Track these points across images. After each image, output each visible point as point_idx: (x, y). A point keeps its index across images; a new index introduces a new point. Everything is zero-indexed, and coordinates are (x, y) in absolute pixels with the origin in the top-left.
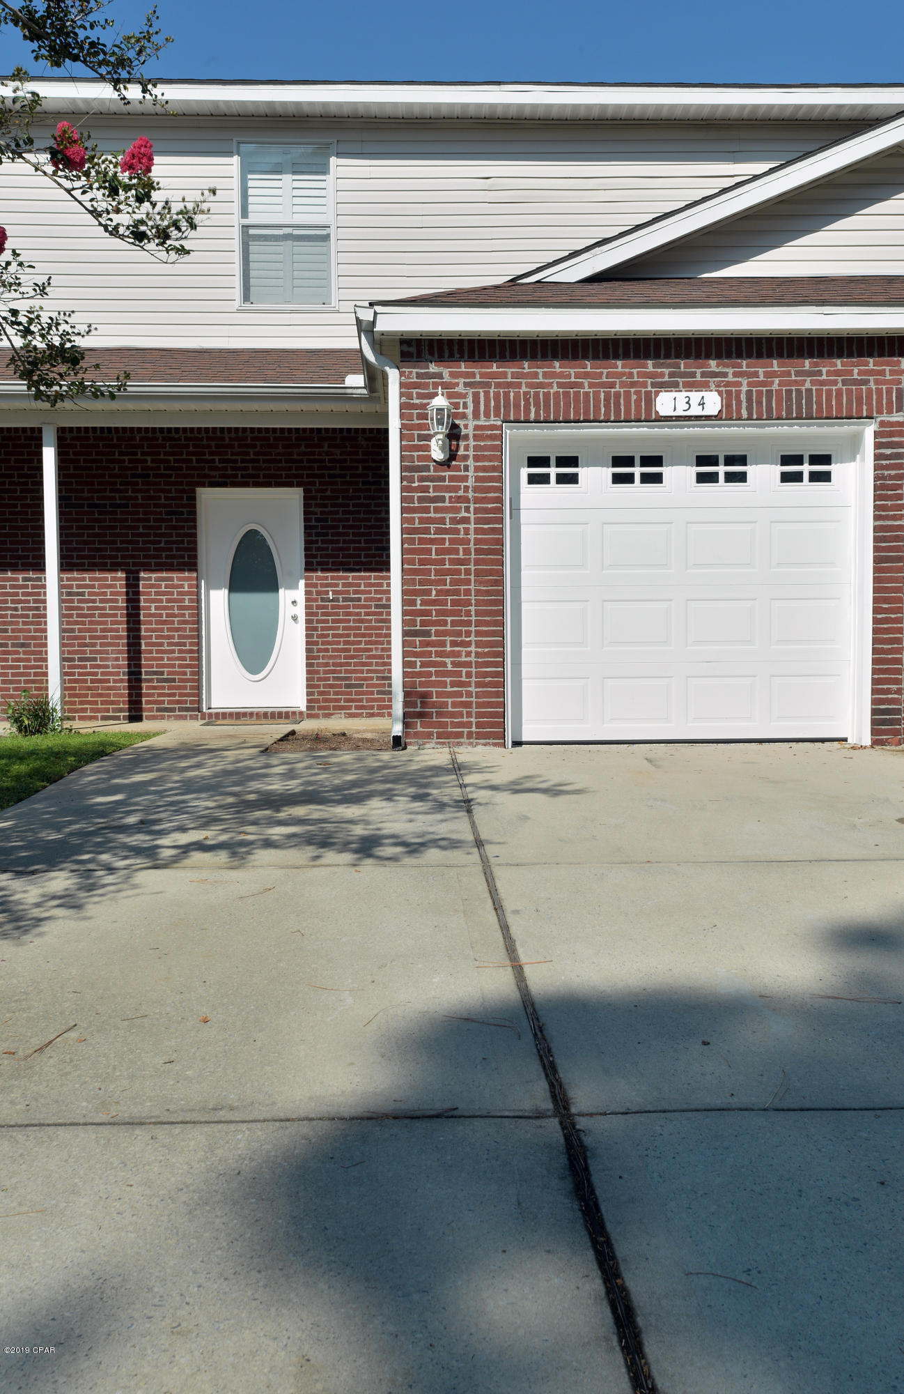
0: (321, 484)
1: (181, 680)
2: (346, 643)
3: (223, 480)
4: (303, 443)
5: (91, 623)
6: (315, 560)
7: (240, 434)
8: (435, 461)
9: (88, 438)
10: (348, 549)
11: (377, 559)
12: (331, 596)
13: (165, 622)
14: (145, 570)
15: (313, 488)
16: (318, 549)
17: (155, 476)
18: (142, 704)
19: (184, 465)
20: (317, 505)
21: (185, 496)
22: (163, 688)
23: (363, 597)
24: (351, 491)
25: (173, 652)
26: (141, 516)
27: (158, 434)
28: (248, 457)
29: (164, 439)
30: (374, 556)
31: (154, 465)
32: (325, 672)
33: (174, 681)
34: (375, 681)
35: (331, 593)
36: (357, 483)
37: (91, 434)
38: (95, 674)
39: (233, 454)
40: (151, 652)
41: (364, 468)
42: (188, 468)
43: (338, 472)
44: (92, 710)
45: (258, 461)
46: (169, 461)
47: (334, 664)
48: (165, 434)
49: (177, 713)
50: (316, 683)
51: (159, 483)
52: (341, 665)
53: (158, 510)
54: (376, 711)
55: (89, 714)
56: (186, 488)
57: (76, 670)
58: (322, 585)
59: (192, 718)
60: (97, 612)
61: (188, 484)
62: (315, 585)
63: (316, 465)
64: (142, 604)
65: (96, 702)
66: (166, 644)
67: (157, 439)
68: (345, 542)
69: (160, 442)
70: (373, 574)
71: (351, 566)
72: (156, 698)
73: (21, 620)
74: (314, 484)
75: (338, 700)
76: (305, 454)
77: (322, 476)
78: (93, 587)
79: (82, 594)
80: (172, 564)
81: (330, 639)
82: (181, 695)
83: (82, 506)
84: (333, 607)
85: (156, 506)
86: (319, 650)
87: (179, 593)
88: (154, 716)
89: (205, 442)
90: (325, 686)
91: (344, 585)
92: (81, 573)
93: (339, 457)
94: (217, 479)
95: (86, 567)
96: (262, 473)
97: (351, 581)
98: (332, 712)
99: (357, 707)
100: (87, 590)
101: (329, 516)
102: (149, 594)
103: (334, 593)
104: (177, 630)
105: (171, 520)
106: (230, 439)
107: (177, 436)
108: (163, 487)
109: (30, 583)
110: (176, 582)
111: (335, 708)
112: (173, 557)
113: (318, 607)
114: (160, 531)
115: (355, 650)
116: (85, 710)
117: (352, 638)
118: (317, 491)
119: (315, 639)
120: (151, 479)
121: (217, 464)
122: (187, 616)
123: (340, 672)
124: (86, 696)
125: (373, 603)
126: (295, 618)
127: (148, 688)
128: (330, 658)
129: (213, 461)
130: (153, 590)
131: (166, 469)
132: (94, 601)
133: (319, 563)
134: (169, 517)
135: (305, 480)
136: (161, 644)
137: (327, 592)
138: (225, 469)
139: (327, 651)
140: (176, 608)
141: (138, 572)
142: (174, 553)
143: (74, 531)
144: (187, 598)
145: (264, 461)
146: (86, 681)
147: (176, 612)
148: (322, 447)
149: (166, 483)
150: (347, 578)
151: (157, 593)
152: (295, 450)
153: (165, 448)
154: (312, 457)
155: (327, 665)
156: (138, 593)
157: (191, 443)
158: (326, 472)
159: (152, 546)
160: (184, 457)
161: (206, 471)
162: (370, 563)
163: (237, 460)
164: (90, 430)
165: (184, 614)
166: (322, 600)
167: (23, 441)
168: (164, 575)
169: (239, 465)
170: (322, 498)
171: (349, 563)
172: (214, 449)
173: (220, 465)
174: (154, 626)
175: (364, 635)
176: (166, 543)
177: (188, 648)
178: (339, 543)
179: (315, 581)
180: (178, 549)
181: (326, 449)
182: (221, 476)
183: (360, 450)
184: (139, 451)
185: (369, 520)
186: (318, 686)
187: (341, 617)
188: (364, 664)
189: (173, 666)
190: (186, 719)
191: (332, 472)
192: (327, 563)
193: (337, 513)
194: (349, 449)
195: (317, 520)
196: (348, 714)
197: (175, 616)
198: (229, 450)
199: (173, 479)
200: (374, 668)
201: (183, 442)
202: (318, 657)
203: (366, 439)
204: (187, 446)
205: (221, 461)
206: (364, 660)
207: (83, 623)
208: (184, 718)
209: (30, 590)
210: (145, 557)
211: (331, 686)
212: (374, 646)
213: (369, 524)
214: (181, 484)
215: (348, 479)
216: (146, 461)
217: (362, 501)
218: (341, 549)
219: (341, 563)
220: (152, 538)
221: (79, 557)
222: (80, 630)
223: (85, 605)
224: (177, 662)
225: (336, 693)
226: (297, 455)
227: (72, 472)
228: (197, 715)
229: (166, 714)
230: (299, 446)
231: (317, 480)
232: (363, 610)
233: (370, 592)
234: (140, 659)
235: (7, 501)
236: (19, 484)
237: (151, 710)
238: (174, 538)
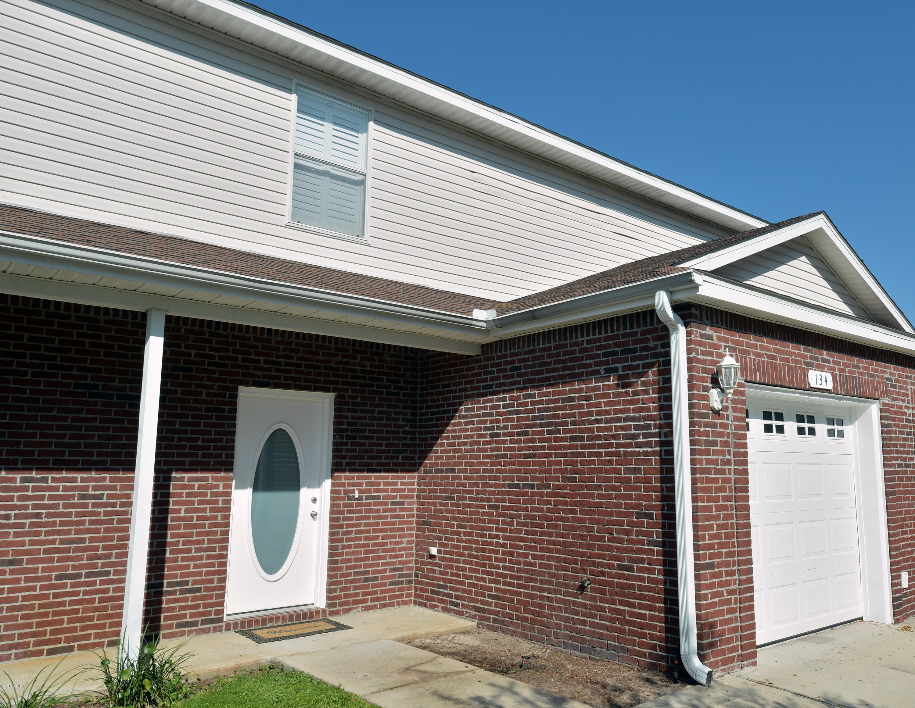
0: (353, 391)
1: (207, 589)
2: (367, 538)
3: (267, 380)
4: (340, 353)
5: (106, 530)
6: (344, 461)
7: (286, 338)
8: (713, 409)
9: (125, 324)
10: (372, 451)
11: (395, 461)
12: (357, 495)
13: (195, 526)
14: (177, 470)
15: (346, 394)
16: (348, 451)
17: (198, 370)
18: (160, 621)
19: (229, 363)
20: (349, 410)
21: (228, 393)
22: (187, 599)
23: (382, 495)
24: (377, 399)
25: (201, 558)
26: (179, 411)
27: (205, 329)
28: (291, 361)
29: (211, 334)
30: (392, 458)
31: (198, 359)
32: (348, 568)
33: (199, 590)
34: (388, 573)
35: (356, 492)
36: (382, 393)
37: (130, 320)
38: (106, 591)
39: (277, 357)
40: (176, 560)
41: (388, 380)
42: (233, 366)
43: (367, 382)
44: (97, 636)
45: (299, 365)
46: (214, 357)
47: (356, 560)
48: (213, 330)
49: (200, 627)
50: (339, 579)
51: (202, 379)
52: (361, 560)
53: (199, 406)
54: (388, 601)
55: (92, 641)
56: (230, 385)
57: (82, 589)
58: (350, 485)
59: (215, 630)
60: (115, 517)
61: (232, 381)
62: (343, 485)
63: (349, 374)
64: (171, 507)
65: (103, 626)
66: (194, 550)
67: (204, 334)
68: (370, 445)
69: (207, 336)
70: (390, 474)
71: (374, 467)
72: (177, 612)
73: (12, 531)
74: (347, 390)
75: (357, 595)
76: (342, 363)
77: (354, 384)
78: (114, 488)
79: (100, 497)
80: (208, 463)
81: (353, 535)
82: (206, 606)
83: (111, 396)
84: (358, 505)
85: (196, 401)
86: (344, 547)
87: (213, 494)
88: (172, 633)
89: (252, 342)
90: (347, 582)
91: (368, 484)
92: (100, 473)
93: (369, 369)
94: (261, 379)
95: (108, 466)
96: (303, 376)
97: (373, 480)
98: (351, 607)
99: (373, 600)
100: (106, 493)
101: (359, 421)
102: (180, 495)
103: (360, 491)
104: (207, 534)
105: (211, 417)
106: (277, 342)
107: (225, 333)
108: (205, 382)
109: (31, 485)
110: (210, 482)
111: (355, 602)
112: (210, 456)
113: (345, 505)
114: (198, 428)
115: (374, 545)
116: (88, 637)
117: (372, 534)
118: (350, 397)
119: (341, 536)
120: (194, 373)
121: (262, 364)
122: (219, 518)
123: (360, 566)
124: (92, 618)
125: (390, 501)
126: (313, 516)
127: (169, 601)
128: (354, 553)
129: (258, 361)
130: (185, 491)
131: (210, 364)
132: (114, 505)
133: (347, 464)
134: (209, 414)
135: (340, 386)
136: (189, 551)
137: (353, 491)
138: (270, 370)
139: (350, 547)
140: (208, 511)
141: (170, 471)
142: (211, 451)
143: (97, 424)
144: (221, 499)
145: (306, 366)
146: (93, 601)
147: (208, 514)
148: (356, 359)
149: (209, 379)
150: (370, 478)
151: (189, 495)
152: (333, 359)
153: (212, 343)
154: (347, 367)
155: (349, 560)
156: (168, 495)
157: (238, 341)
158: (358, 381)
159: (188, 444)
160: (230, 354)
161: (251, 371)
162: (388, 464)
163: (281, 362)
164: (130, 315)
165: (217, 517)
166: (349, 498)
167: (43, 317)
168: (199, 475)
169: (283, 367)
170: (354, 404)
171: (372, 464)
172: (260, 350)
173: (265, 366)
174: (182, 531)
175: (381, 531)
176: (204, 440)
177: (217, 553)
178: (365, 446)
179: (343, 481)
180: (215, 448)
181: (358, 360)
182: (265, 377)
183: (385, 365)
184: (183, 343)
185: (389, 426)
186: (340, 583)
187: (363, 514)
188: (380, 558)
189: (200, 574)
190: (209, 632)
191: (362, 381)
192: (354, 464)
193: (365, 418)
194: (377, 363)
195: (349, 424)
196: (364, 607)
197: (206, 518)
198: (274, 353)
199: (217, 376)
200: (388, 560)
201: (230, 339)
202: (341, 554)
203: (391, 356)
204: (234, 344)
205: (266, 362)
206: (380, 554)
207: (97, 531)
208: (207, 631)
209: (30, 493)
210: (179, 455)
211: (352, 581)
212: (388, 541)
213: (389, 429)
214: (225, 381)
215: (375, 388)
216: (190, 355)
217: (385, 409)
218: (366, 451)
219: (366, 464)
220: (189, 435)
221: (99, 454)
222: (92, 540)
223: (102, 510)
224: (204, 570)
225: (356, 588)
226: (334, 364)
227: (102, 357)
228: (222, 627)
229: (187, 629)
230: (337, 355)
231: (350, 388)
232: (381, 507)
233: (387, 491)
234: (163, 569)
235: (11, 385)
236: (32, 365)
237: (170, 627)
238: (213, 436)
